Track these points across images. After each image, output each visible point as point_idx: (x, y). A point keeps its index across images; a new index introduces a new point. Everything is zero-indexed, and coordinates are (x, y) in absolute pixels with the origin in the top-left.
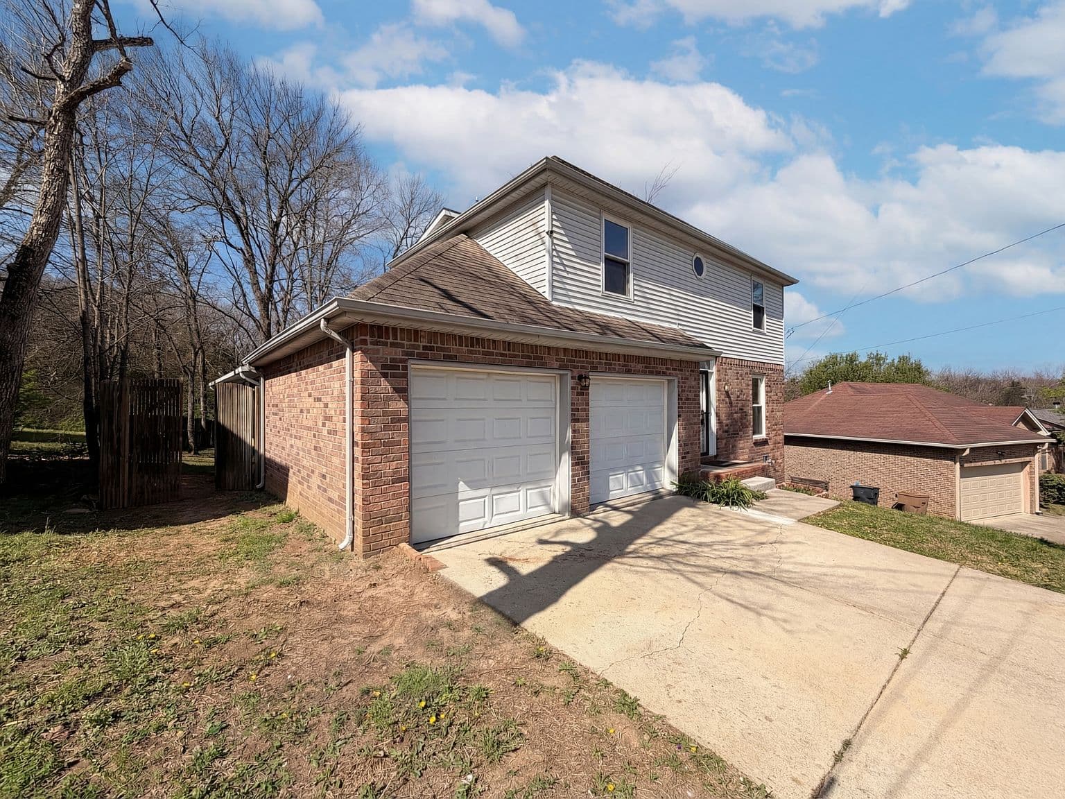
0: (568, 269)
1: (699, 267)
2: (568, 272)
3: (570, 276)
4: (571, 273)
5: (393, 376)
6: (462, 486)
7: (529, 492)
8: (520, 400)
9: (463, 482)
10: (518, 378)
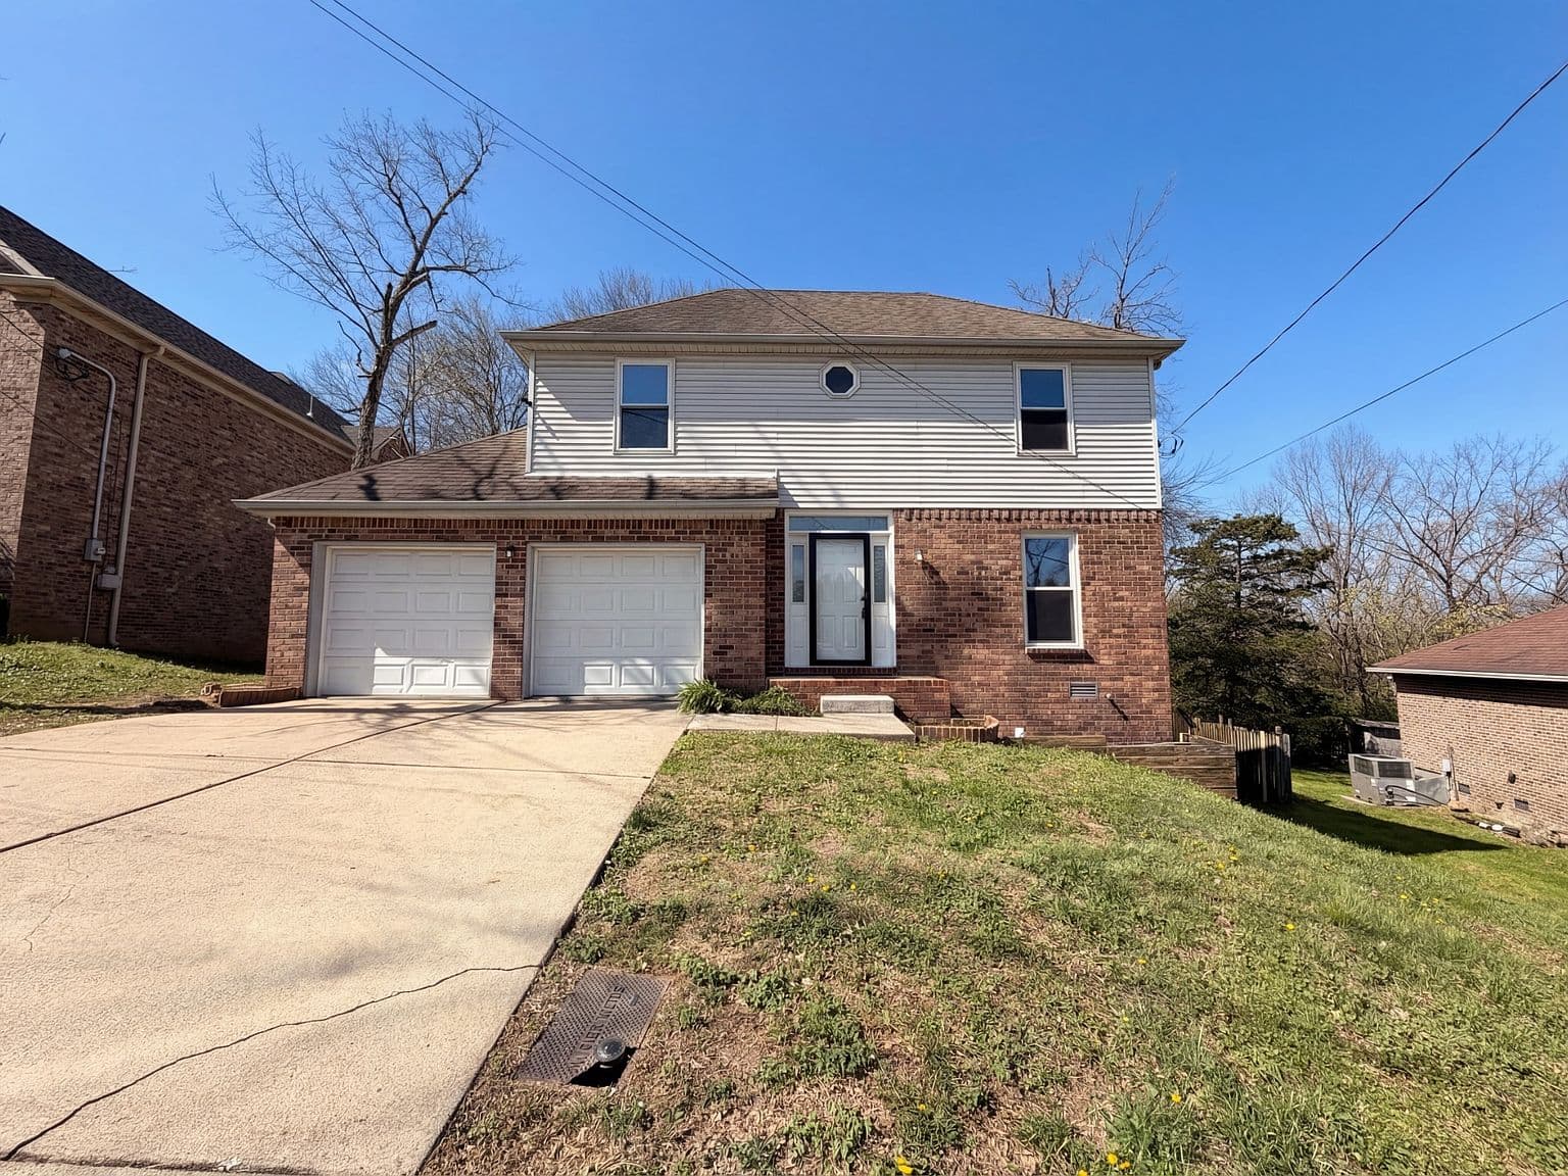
0: (557, 435)
1: (839, 381)
2: (558, 438)
3: (561, 441)
4: (562, 438)
5: (298, 554)
6: (379, 652)
7: (458, 668)
8: (450, 575)
9: (383, 650)
10: (448, 554)
